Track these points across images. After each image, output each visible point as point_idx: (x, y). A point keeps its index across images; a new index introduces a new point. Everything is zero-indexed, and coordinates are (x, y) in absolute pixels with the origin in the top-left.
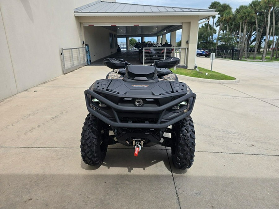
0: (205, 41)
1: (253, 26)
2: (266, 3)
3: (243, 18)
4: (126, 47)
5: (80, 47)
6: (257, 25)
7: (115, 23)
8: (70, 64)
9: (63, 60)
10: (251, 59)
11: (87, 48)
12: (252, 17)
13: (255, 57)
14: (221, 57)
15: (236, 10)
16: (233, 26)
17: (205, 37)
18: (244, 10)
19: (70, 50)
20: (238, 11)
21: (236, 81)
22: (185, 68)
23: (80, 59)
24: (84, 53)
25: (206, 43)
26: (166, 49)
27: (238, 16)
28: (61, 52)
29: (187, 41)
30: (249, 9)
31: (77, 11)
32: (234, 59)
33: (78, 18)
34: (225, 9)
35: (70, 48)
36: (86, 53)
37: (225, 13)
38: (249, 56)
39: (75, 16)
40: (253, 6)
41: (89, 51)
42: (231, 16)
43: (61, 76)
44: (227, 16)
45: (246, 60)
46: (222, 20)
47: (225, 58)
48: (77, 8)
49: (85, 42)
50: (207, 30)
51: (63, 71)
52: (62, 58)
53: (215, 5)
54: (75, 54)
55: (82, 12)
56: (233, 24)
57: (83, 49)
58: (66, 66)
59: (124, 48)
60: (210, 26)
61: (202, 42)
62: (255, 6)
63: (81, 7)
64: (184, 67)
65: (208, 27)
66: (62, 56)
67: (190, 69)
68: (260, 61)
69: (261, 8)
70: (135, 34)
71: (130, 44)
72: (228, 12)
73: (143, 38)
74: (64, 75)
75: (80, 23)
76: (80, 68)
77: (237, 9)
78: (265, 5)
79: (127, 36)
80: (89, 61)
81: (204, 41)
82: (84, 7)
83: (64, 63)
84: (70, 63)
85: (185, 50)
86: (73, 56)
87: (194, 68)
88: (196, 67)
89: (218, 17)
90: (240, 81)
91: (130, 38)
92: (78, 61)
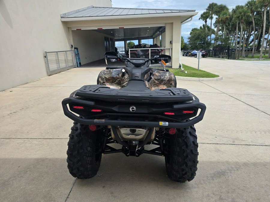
0: (203, 42)
1: (251, 25)
2: (261, 2)
3: (239, 18)
4: (124, 50)
5: (68, 50)
6: (254, 24)
7: (101, 26)
8: (56, 67)
9: (47, 62)
10: (249, 58)
11: (76, 52)
12: (248, 16)
13: (253, 56)
14: (218, 56)
15: (232, 11)
16: (230, 26)
17: (203, 38)
18: (240, 10)
19: (56, 53)
20: (234, 11)
21: (217, 79)
22: (170, 68)
23: (68, 61)
24: (73, 56)
25: (204, 43)
26: (151, 50)
27: (235, 16)
28: (45, 55)
29: (171, 42)
30: (245, 9)
31: (64, 16)
32: (230, 58)
33: (65, 23)
34: (221, 10)
35: (56, 51)
36: (76, 56)
37: (222, 14)
38: (247, 55)
39: (62, 22)
40: (249, 6)
41: (78, 54)
42: (228, 16)
43: (46, 77)
44: (224, 17)
45: (243, 59)
46: (219, 20)
47: (223, 57)
48: (64, 13)
49: (73, 46)
50: (204, 31)
51: (47, 73)
52: (46, 61)
53: (212, 6)
54: (62, 57)
55: (68, 18)
56: (231, 24)
57: (72, 52)
58: (50, 68)
59: (122, 51)
60: (208, 27)
61: (200, 43)
62: (251, 6)
63: (69, 13)
64: (169, 66)
65: (205, 28)
66: (46, 58)
67: (175, 68)
68: (257, 60)
69: (257, 8)
70: (132, 37)
71: (128, 47)
72: (224, 13)
73: (140, 40)
74: (48, 77)
75: (68, 28)
76: (68, 70)
77: (233, 9)
78: (260, 4)
79: (125, 40)
80: (78, 63)
81: (201, 42)
82: (72, 12)
83: (48, 65)
84: (56, 65)
85: (169, 50)
86: (59, 59)
87: (178, 68)
88: (180, 66)
89: (216, 18)
90: (223, 78)
91: (128, 42)
92: (66, 63)
